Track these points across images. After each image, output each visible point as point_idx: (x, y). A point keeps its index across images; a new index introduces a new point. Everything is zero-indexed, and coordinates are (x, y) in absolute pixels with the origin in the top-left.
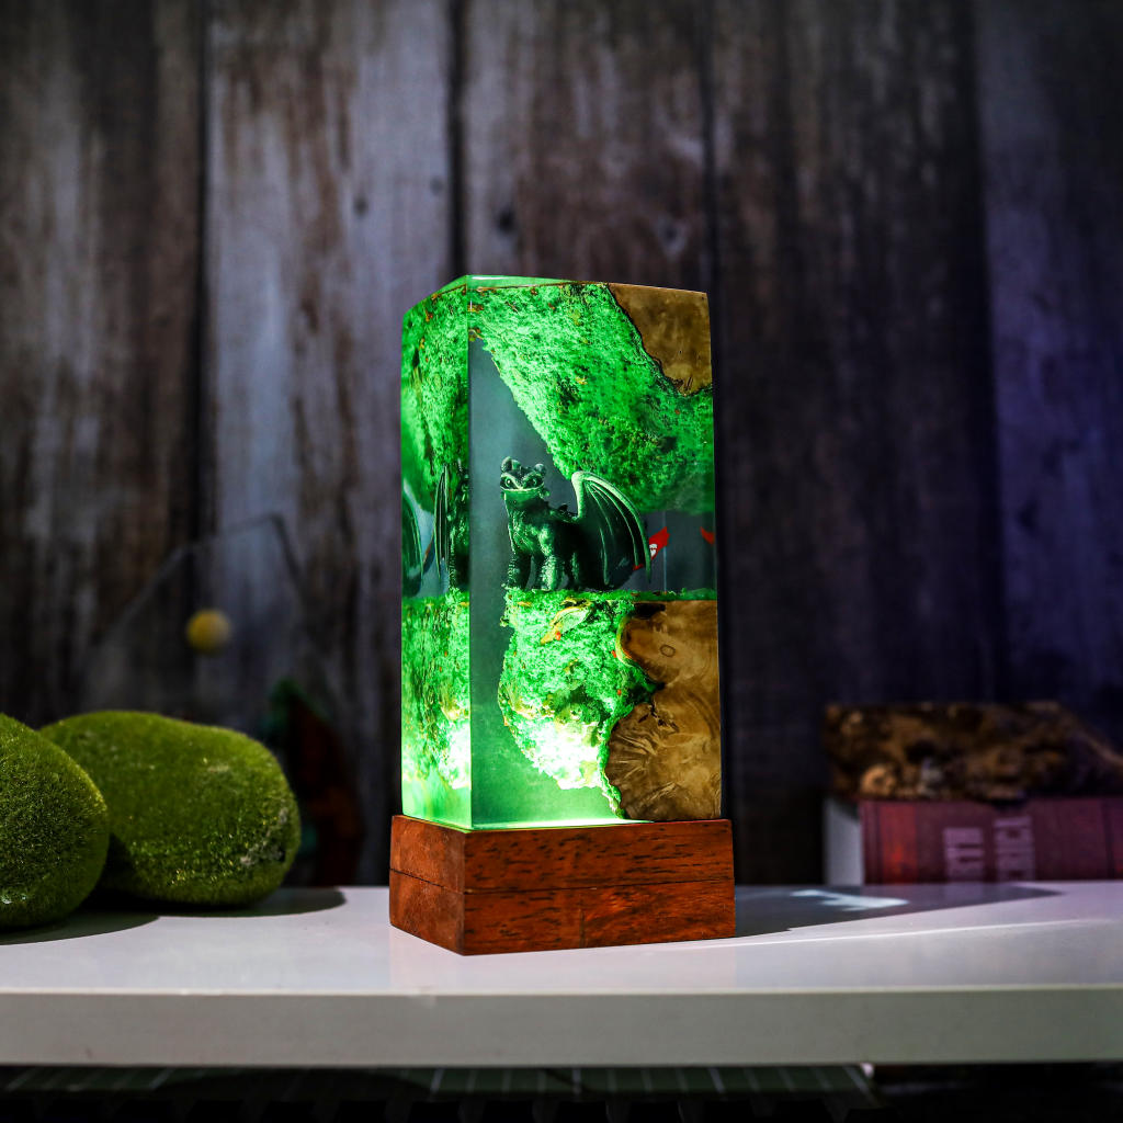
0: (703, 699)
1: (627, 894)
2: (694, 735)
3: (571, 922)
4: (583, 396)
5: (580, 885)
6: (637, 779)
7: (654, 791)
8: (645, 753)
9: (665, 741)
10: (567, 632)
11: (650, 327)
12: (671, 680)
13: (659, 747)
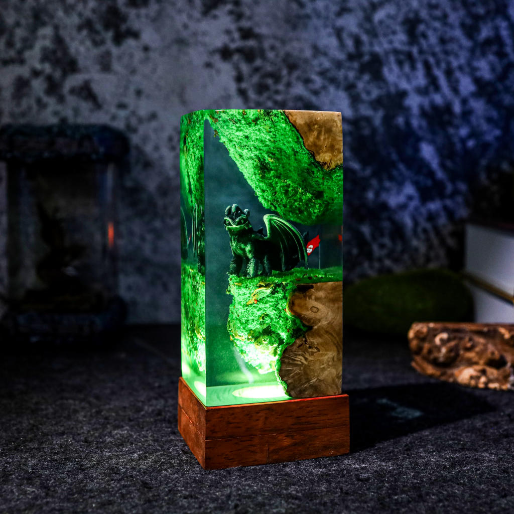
0: (333, 334)
1: (292, 436)
2: (328, 353)
3: (262, 451)
4: (273, 168)
6: (296, 377)
7: (306, 383)
9: (312, 356)
10: (260, 299)
11: (308, 134)
12: (316, 325)
13: (309, 360)
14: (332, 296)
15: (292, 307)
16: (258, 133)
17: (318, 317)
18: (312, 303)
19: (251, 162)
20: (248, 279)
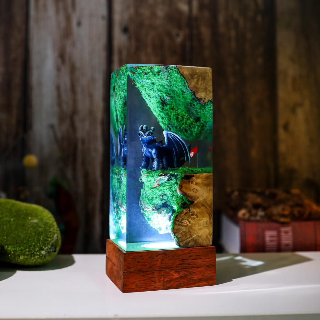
0: (207, 206)
1: (179, 272)
2: (203, 218)
3: (160, 281)
4: (169, 103)
5: (163, 269)
6: (183, 234)
7: (190, 237)
8: (186, 225)
9: (193, 221)
10: (161, 184)
11: (191, 80)
12: (196, 200)
13: (191, 223)
14: (206, 182)
15: (181, 188)
16: (160, 80)
17: (197, 195)
18: (193, 186)
19: (155, 99)
20: (154, 171)
